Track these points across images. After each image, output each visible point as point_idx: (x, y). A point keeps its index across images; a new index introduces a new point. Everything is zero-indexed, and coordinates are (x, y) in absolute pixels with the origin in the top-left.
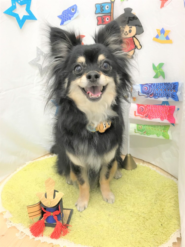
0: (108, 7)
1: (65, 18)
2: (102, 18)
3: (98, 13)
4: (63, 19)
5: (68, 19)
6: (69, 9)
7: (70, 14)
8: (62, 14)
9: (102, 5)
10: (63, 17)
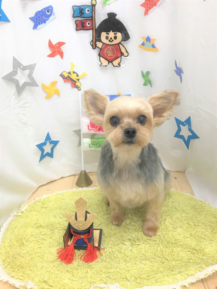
1: (39, 20)
2: (82, 22)
3: (76, 16)
7: (45, 16)
9: (82, 7)
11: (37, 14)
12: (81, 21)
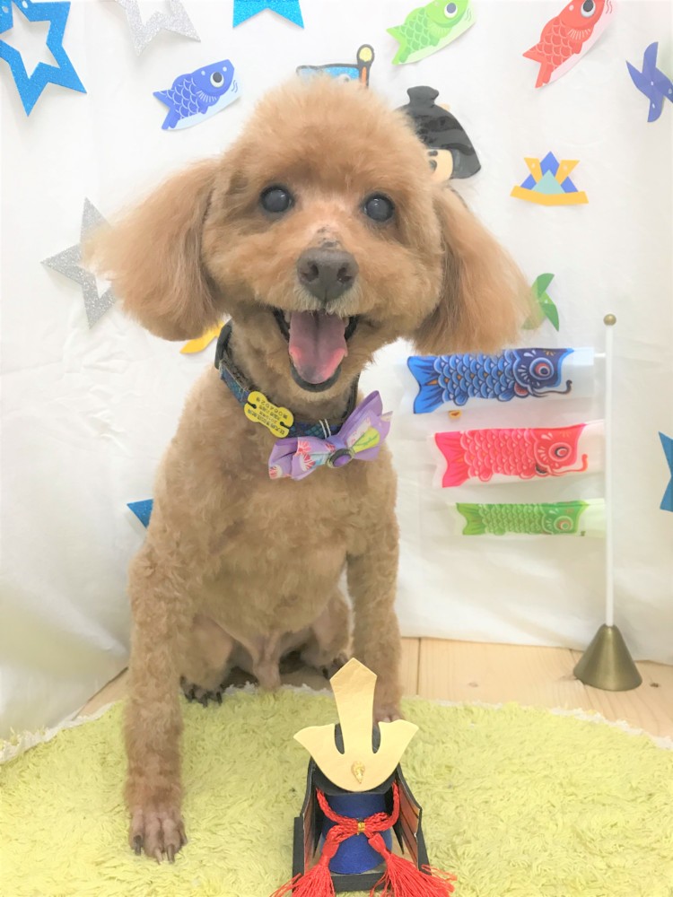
5: (194, 110)
7: (204, 91)
9: (326, 71)
11: (182, 84)
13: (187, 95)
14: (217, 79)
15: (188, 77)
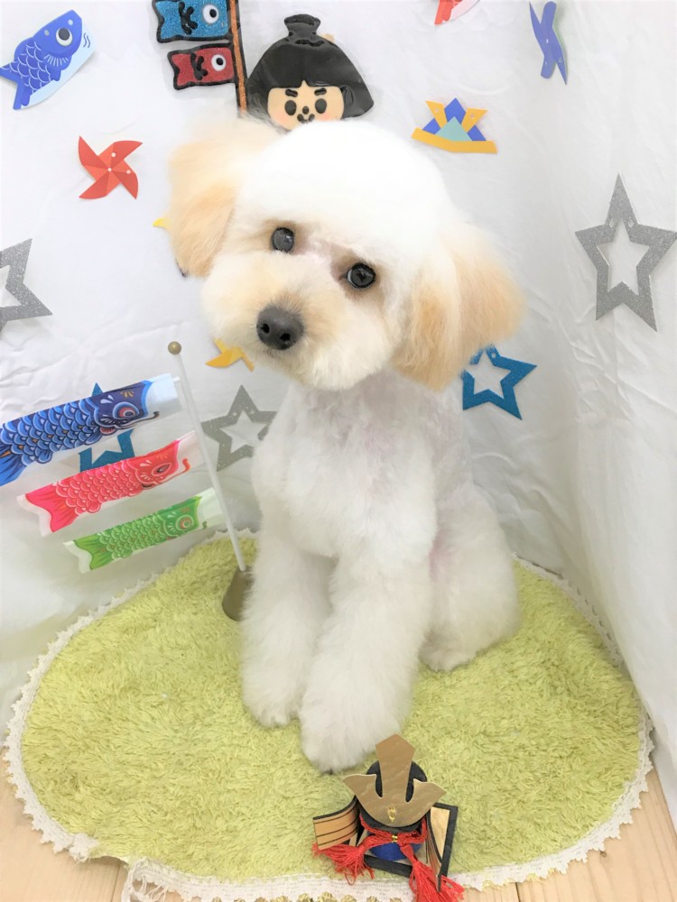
0: (213, 14)
1: (34, 73)
2: (193, 57)
3: (171, 36)
4: (26, 80)
5: (46, 79)
6: (47, 33)
7: (53, 54)
8: (16, 60)
10: (24, 70)
11: (25, 52)
12: (191, 54)
13: (33, 63)
14: (64, 36)
15: (30, 42)
